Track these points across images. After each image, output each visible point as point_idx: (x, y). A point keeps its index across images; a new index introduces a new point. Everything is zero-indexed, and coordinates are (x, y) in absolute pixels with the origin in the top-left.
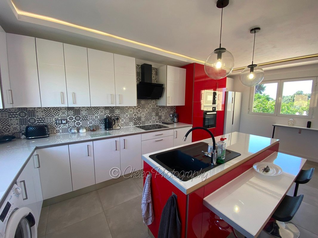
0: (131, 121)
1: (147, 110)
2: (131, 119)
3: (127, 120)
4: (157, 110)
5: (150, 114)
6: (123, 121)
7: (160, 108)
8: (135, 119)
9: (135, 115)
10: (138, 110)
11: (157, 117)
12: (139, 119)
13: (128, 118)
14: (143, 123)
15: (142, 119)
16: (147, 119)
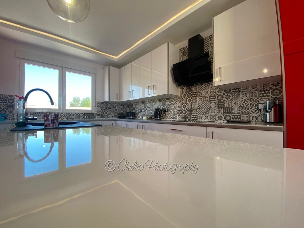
0: (179, 114)
1: (200, 100)
2: (179, 111)
3: (175, 112)
5: (206, 105)
6: (171, 113)
8: (184, 112)
9: (184, 107)
10: (187, 100)
12: (189, 111)
13: (176, 110)
14: (194, 117)
15: (193, 112)
16: (201, 113)
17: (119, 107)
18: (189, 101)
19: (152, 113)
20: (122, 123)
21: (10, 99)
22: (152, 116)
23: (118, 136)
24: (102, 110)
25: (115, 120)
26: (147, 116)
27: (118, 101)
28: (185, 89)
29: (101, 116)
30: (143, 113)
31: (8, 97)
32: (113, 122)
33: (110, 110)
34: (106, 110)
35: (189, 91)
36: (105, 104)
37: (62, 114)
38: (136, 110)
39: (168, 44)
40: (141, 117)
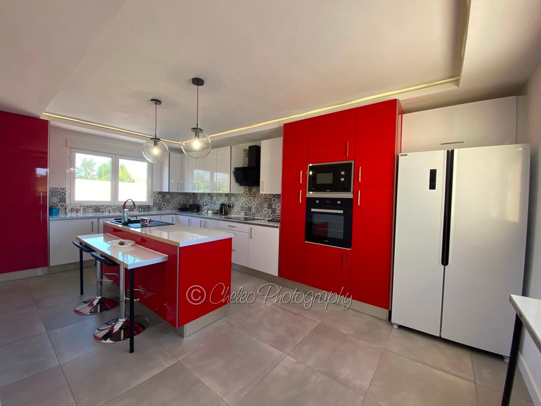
0: (242, 211)
1: (258, 200)
2: (242, 208)
3: (239, 209)
4: (270, 201)
5: (261, 205)
6: (236, 209)
7: (274, 197)
9: (246, 204)
11: (270, 211)
12: (250, 209)
13: (240, 206)
14: (253, 215)
15: (252, 210)
16: (258, 211)
17: (180, 197)
18: (250, 200)
19: (218, 207)
20: (184, 218)
21: (62, 192)
22: (218, 210)
23: (179, 232)
24: (159, 201)
25: (176, 214)
26: (212, 210)
27: (180, 191)
28: (247, 189)
29: (158, 208)
30: (209, 206)
31: (60, 190)
32: (174, 216)
33: (168, 202)
34: (164, 201)
35: (250, 190)
36: (163, 194)
37: (114, 207)
38: (201, 203)
39: (231, 147)
40: (206, 211)
